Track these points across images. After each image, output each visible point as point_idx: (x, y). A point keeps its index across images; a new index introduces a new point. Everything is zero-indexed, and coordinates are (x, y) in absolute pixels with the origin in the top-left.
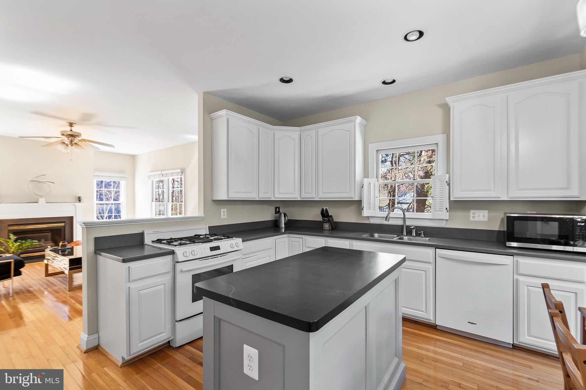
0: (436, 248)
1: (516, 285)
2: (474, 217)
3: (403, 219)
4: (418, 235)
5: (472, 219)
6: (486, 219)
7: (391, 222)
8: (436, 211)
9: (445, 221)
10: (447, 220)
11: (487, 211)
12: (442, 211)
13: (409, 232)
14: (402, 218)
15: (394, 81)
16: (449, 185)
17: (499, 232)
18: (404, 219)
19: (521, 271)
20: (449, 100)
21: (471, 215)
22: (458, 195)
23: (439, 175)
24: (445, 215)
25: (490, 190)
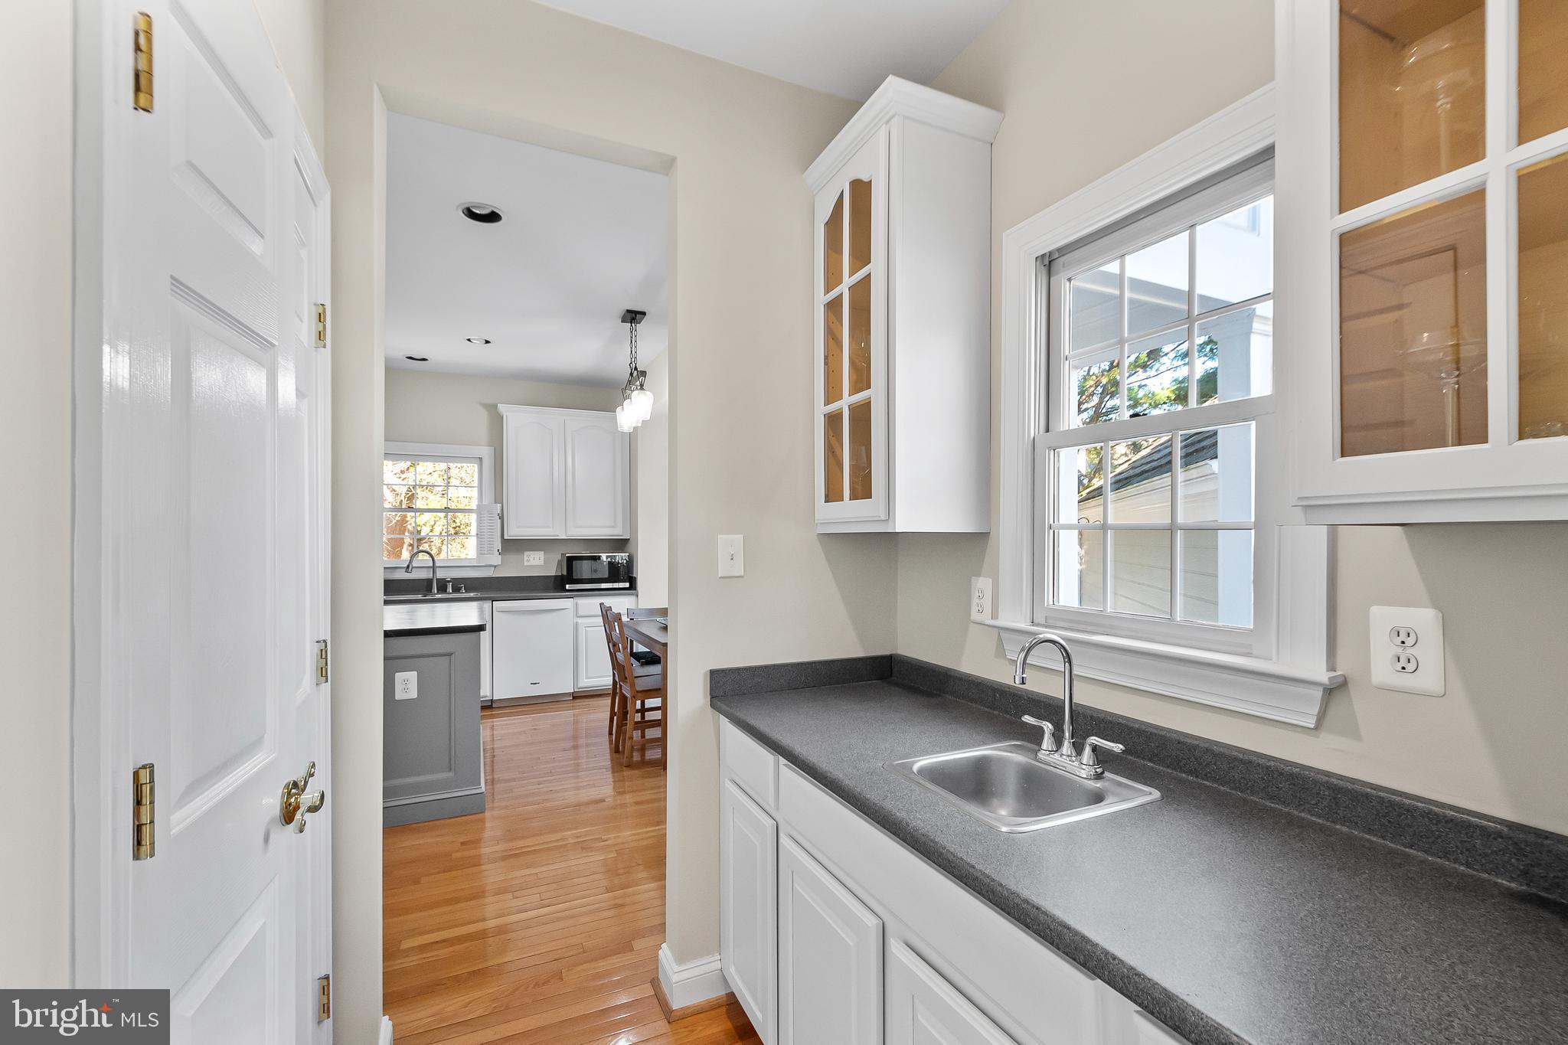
0: (492, 601)
1: (576, 626)
2: (528, 561)
3: (432, 570)
4: (456, 590)
5: (526, 563)
6: (542, 563)
7: (415, 575)
8: (484, 554)
9: (493, 568)
10: (495, 567)
11: (543, 552)
12: (492, 554)
13: (442, 587)
14: (431, 567)
16: (502, 518)
17: (556, 576)
18: (434, 568)
19: (581, 613)
20: (501, 407)
21: (526, 559)
22: (514, 532)
23: (484, 503)
24: (496, 559)
25: (548, 527)
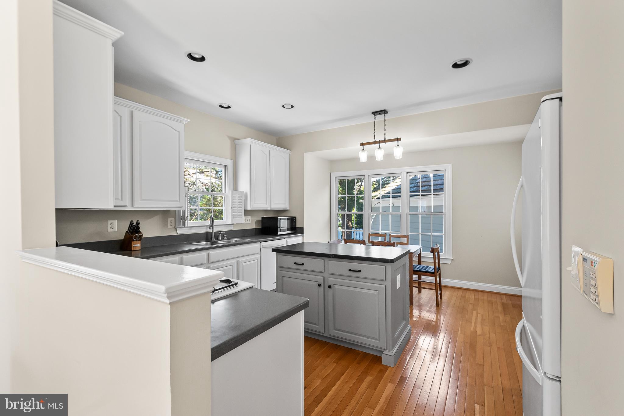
0: (260, 242)
6: (250, 222)
11: (250, 217)
15: (229, 107)
17: (255, 229)
18: (213, 226)
22: (254, 206)
25: (265, 204)
